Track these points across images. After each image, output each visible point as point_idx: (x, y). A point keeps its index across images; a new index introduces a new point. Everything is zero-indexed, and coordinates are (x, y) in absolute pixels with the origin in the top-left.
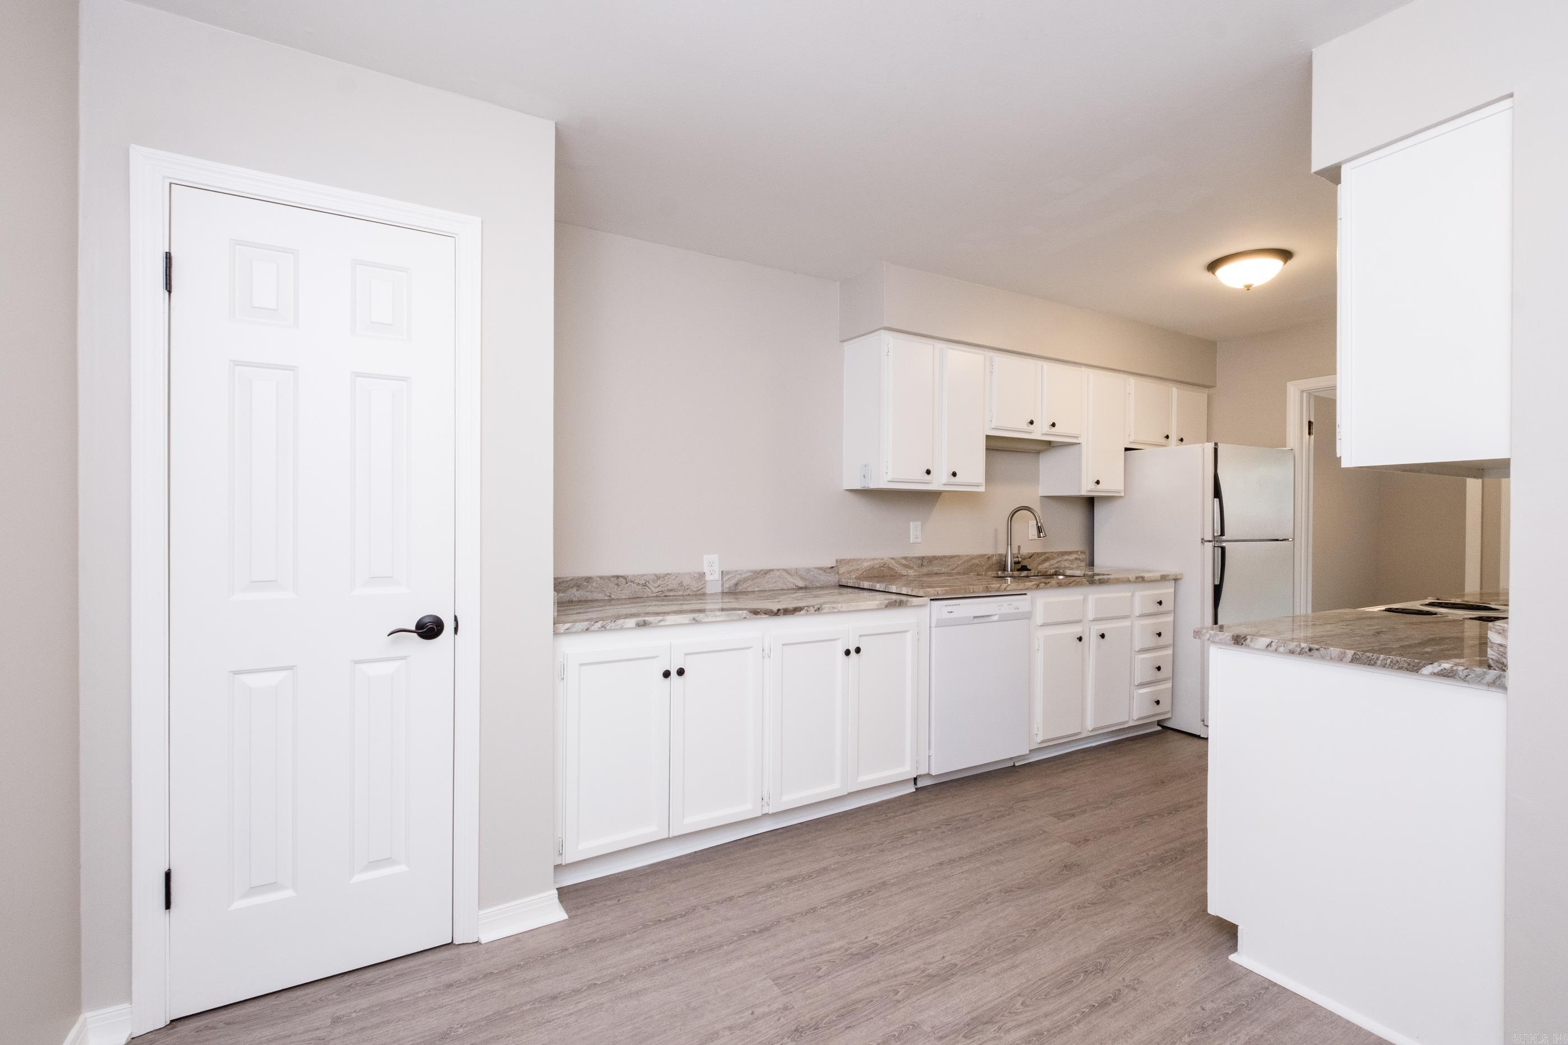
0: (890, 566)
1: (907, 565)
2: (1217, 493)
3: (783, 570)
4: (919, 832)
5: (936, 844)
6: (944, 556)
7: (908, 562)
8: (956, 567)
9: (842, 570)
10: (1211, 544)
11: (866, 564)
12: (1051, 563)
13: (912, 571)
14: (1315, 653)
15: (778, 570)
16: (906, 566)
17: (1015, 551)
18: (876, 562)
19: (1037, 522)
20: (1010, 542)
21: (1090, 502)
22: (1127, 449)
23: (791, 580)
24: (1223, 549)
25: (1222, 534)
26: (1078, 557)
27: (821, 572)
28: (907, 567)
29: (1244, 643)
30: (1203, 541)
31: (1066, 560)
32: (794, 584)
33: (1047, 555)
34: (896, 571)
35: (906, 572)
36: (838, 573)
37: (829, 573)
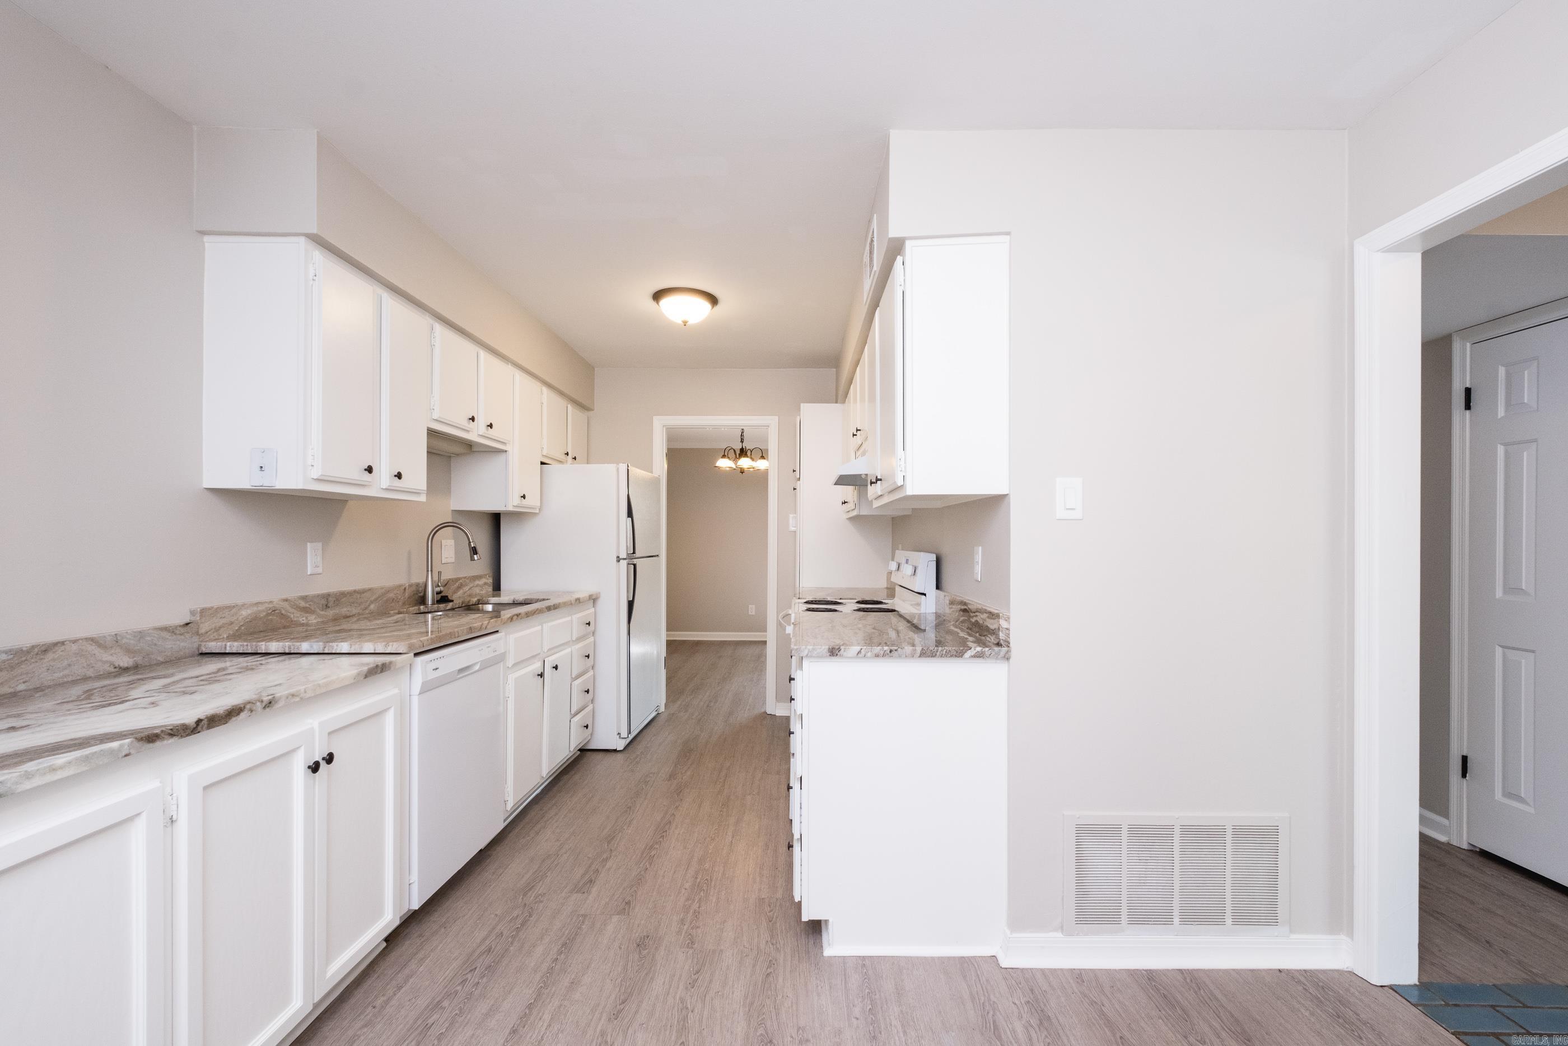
0: (283, 612)
1: (306, 607)
2: (630, 514)
3: (87, 639)
4: (446, 1003)
5: (483, 1007)
6: (355, 591)
7: (308, 604)
9: (204, 628)
10: (625, 562)
11: (244, 613)
12: (465, 591)
13: (313, 616)
14: (894, 653)
15: (74, 642)
16: (306, 610)
17: (436, 578)
18: (261, 608)
19: (470, 542)
20: (429, 567)
21: (496, 519)
22: (542, 463)
23: (106, 657)
24: (635, 565)
25: (634, 553)
26: (486, 581)
27: (165, 634)
28: (307, 612)
29: (839, 653)
30: (619, 559)
31: (477, 586)
32: (112, 664)
33: (461, 581)
34: (291, 618)
35: (304, 619)
36: (197, 633)
37: (181, 635)
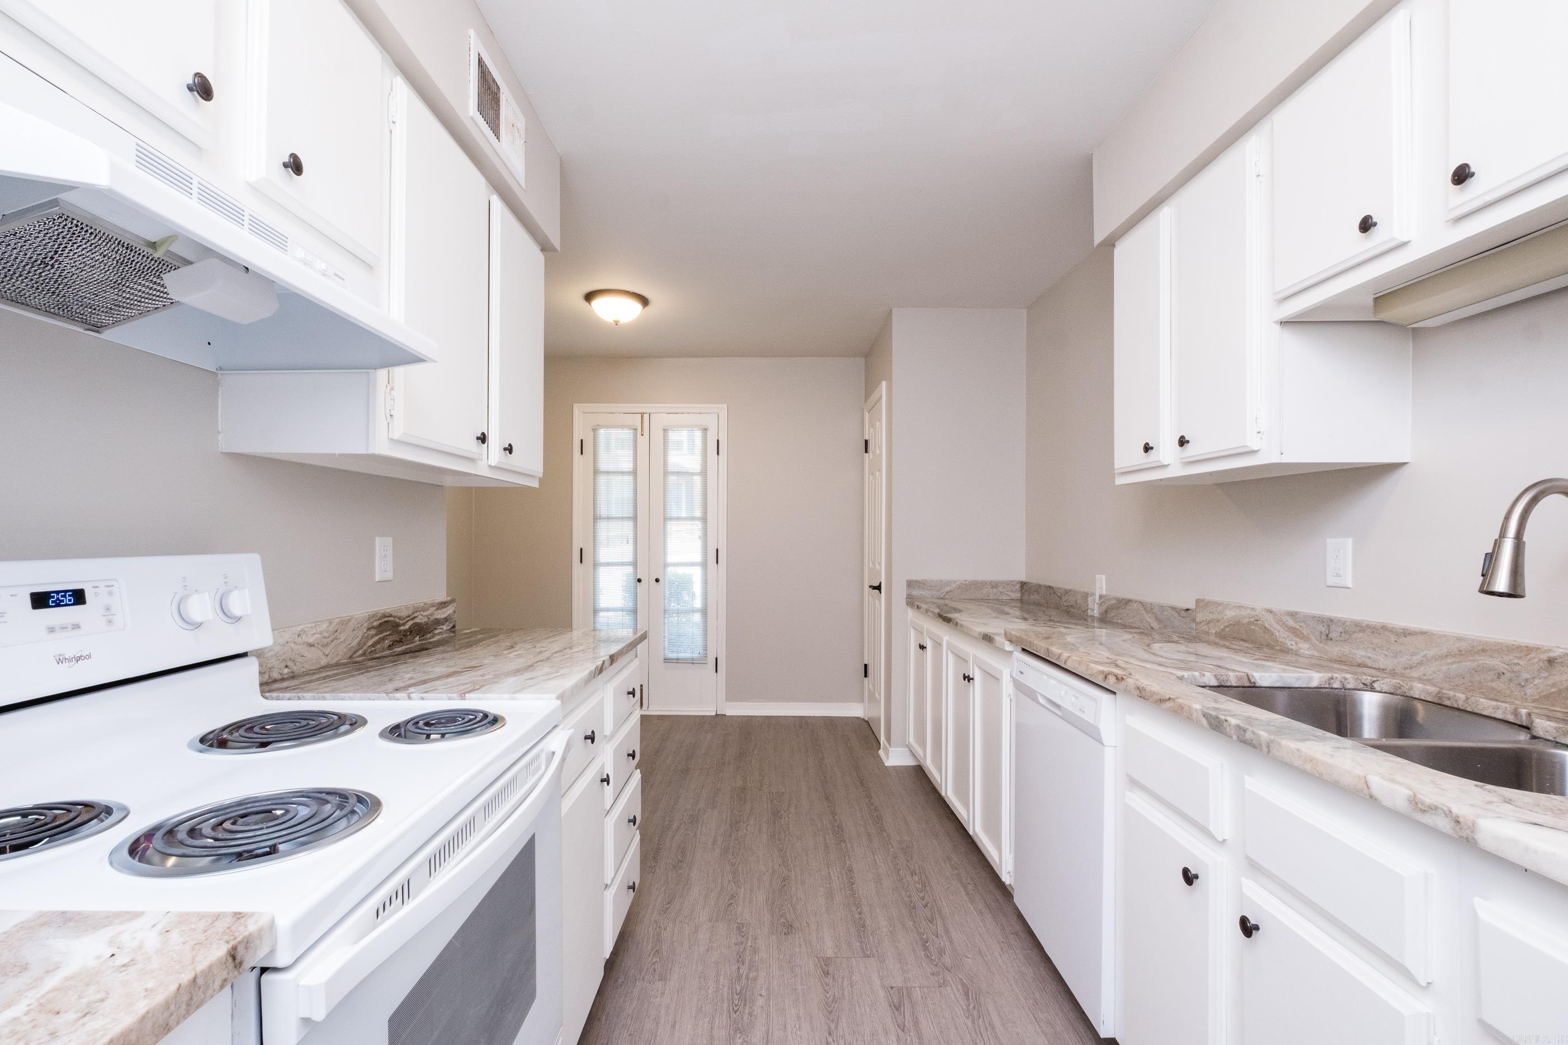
0: (1267, 626)
1: (1295, 628)
6: (1384, 628)
8: (1421, 664)
9: (1200, 617)
11: (1229, 614)
13: (1306, 646)
15: (1136, 602)
16: (1293, 632)
18: (1244, 613)
27: (1175, 613)
32: (1149, 624)
34: (1276, 636)
35: (1293, 643)
36: (1194, 620)
37: (1184, 617)
